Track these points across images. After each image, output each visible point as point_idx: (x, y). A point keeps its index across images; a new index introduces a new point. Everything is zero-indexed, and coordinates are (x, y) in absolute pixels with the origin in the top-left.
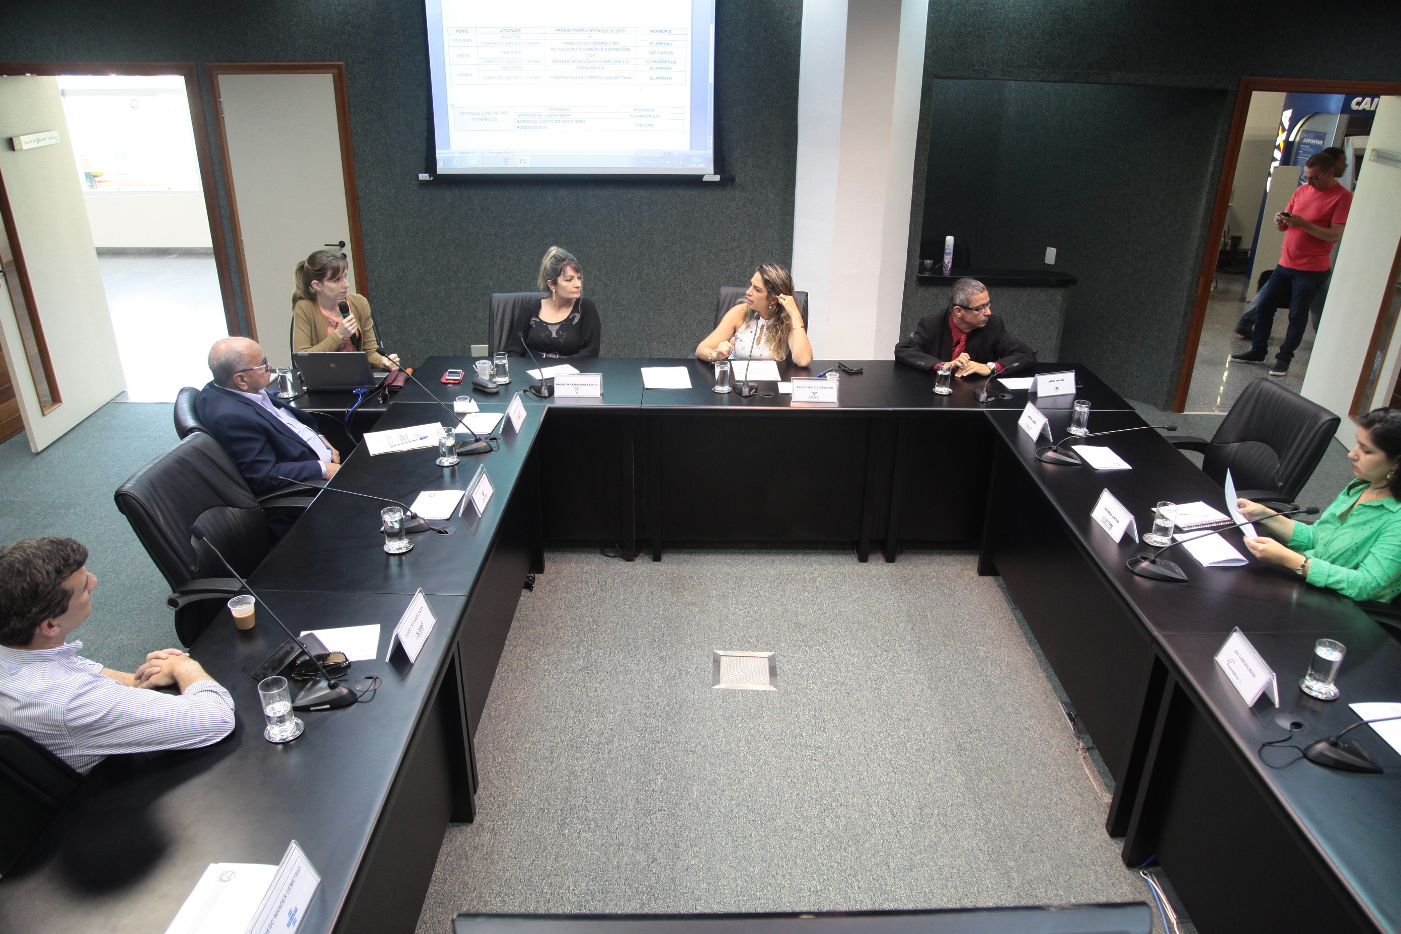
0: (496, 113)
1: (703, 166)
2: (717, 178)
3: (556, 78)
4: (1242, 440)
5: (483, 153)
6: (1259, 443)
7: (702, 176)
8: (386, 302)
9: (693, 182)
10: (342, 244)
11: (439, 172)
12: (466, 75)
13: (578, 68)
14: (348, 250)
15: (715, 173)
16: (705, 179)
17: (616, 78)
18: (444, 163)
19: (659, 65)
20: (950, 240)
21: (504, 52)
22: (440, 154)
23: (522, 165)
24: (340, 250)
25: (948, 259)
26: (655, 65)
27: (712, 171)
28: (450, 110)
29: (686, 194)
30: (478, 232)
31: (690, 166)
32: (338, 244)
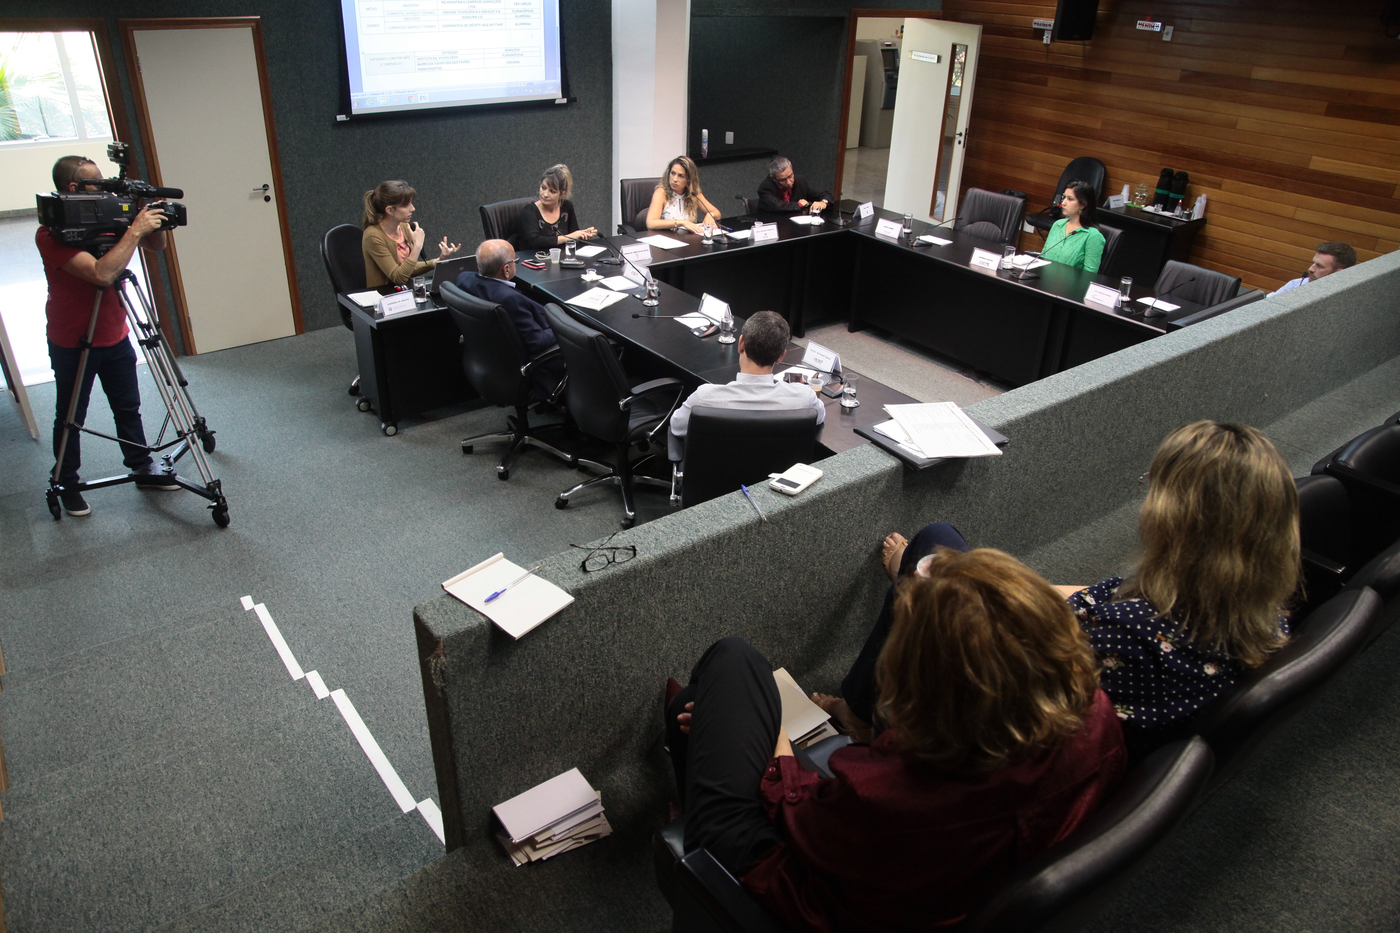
0: (400, 58)
1: (554, 92)
2: (565, 101)
3: (446, 26)
4: (971, 222)
5: (391, 93)
6: (982, 223)
7: (555, 100)
8: (306, 236)
9: (547, 105)
10: (266, 187)
11: (354, 112)
12: (374, 26)
13: (463, 17)
14: (271, 192)
15: (563, 97)
16: (557, 102)
17: (491, 25)
18: (358, 104)
19: (522, 14)
20: (705, 132)
21: (405, 6)
22: (355, 96)
23: (423, 101)
24: (264, 193)
25: (705, 146)
26: (519, 14)
27: (560, 96)
28: (362, 57)
29: (540, 115)
30: (384, 163)
31: (546, 92)
32: (261, 187)
